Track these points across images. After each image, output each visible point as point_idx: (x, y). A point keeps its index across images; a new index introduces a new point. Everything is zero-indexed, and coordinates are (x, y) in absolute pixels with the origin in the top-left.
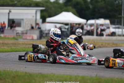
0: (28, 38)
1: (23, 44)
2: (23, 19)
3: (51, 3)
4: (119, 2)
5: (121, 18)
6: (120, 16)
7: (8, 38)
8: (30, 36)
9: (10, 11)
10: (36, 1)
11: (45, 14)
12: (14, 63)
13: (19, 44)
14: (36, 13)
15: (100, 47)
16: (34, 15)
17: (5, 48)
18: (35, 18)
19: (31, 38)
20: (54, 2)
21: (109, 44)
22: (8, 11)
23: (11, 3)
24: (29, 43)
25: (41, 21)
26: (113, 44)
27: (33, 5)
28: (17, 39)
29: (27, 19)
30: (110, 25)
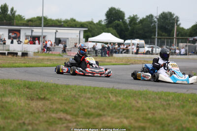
2: (68, 38)
3: (94, 24)
4: (154, 25)
5: (154, 39)
6: (153, 37)
7: (55, 55)
8: (74, 53)
9: (57, 31)
10: (81, 22)
11: (89, 34)
13: (62, 60)
14: (80, 33)
15: (133, 64)
16: (78, 35)
17: (48, 63)
18: (79, 37)
20: (97, 23)
21: (141, 61)
22: (55, 31)
23: (59, 24)
25: (84, 40)
26: (145, 61)
27: (78, 26)
28: (62, 56)
29: (71, 38)
30: (145, 45)
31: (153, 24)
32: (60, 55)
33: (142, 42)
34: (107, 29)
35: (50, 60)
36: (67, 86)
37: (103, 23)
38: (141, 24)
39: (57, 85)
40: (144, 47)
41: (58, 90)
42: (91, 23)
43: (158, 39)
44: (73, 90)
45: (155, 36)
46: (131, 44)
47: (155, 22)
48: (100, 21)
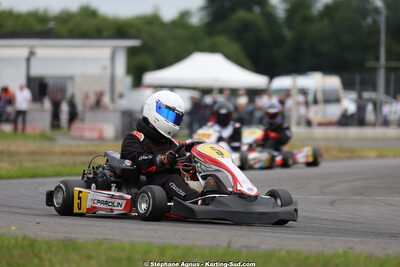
0: (87, 134)
1: (64, 153)
2: (71, 78)
3: (163, 25)
4: (375, 22)
5: (374, 70)
6: (370, 64)
8: (92, 130)
9: (32, 54)
10: (116, 19)
11: (145, 59)
12: (10, 212)
14: (113, 58)
16: (108, 63)
18: (108, 71)
19: (95, 135)
22: (24, 52)
23: (38, 27)
24: (83, 149)
25: (128, 80)
26: (341, 150)
27: (106, 32)
29: (83, 76)
30: (342, 93)
31: (369, 20)
32: (43, 136)
33: (334, 82)
34: (207, 42)
35: (11, 154)
36: (69, 245)
37: (195, 20)
38: (326, 21)
39: (32, 243)
40: (338, 100)
41: (36, 261)
42: (153, 21)
43: (388, 70)
44: (90, 257)
45: (377, 59)
46: (294, 92)
47: (376, 11)
48: (184, 15)
